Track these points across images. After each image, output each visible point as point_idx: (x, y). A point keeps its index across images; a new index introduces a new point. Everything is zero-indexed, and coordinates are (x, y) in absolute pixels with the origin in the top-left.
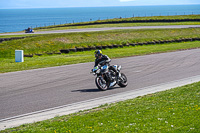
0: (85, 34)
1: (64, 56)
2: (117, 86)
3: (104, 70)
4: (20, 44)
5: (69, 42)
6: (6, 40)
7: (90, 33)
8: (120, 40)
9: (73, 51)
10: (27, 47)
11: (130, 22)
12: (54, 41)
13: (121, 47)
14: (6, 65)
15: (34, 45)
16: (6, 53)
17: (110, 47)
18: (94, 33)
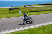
0: (37, 7)
1: (31, 13)
2: (30, 23)
3: (25, 19)
4: (20, 10)
5: (33, 9)
6: (17, 9)
7: (38, 7)
8: (46, 9)
9: (34, 12)
10: (22, 11)
11: (49, 4)
12: (29, 9)
13: (46, 11)
14: (17, 15)
15: (24, 10)
16: (16, 12)
17: (44, 11)
18: (39, 7)
